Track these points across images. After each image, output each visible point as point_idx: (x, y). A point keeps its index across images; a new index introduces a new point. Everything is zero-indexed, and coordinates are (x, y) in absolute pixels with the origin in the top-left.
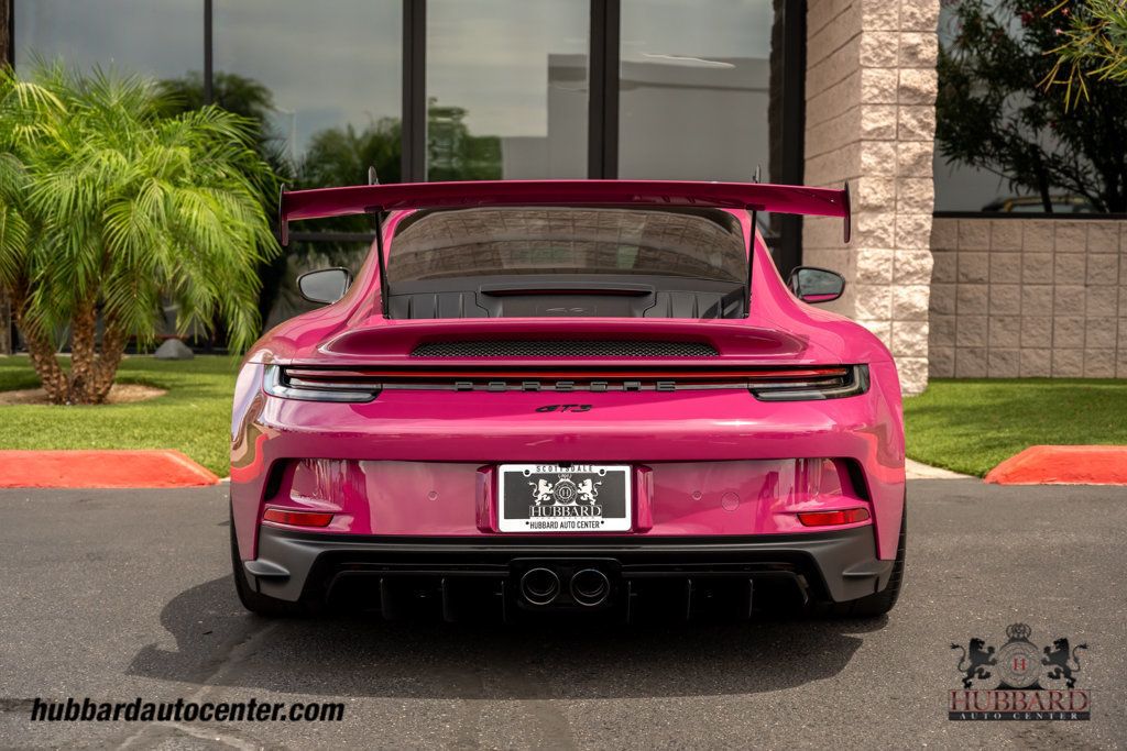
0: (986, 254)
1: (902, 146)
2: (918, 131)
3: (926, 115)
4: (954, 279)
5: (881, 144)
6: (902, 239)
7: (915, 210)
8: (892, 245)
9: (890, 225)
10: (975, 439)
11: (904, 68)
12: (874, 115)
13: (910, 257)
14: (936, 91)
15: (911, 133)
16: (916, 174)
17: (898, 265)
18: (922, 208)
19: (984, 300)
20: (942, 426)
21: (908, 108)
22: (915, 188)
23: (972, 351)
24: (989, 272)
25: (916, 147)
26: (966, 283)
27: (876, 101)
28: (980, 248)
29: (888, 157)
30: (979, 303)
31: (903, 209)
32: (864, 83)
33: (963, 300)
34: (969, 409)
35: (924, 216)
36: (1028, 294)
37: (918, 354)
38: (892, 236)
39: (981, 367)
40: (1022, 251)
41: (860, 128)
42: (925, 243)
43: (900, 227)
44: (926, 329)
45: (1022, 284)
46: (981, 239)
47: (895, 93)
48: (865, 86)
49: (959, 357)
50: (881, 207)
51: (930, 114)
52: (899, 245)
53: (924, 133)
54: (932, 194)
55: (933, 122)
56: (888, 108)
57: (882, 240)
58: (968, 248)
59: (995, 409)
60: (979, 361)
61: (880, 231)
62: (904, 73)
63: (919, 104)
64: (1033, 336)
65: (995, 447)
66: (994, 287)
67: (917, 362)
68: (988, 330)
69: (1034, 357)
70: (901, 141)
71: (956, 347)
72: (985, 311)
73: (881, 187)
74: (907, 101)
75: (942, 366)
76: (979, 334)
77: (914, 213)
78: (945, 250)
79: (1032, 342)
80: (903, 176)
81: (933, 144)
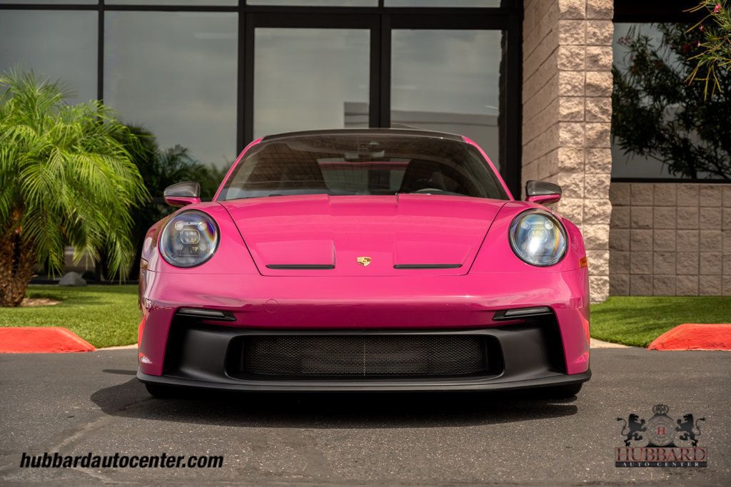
0: (651, 208)
1: (588, 126)
2: (600, 115)
3: (605, 104)
4: (628, 226)
5: (573, 124)
6: (589, 192)
7: (598, 171)
8: (582, 196)
9: (581, 181)
10: (641, 325)
11: (589, 71)
12: (568, 104)
13: (595, 204)
14: (612, 87)
15: (595, 116)
16: (599, 146)
17: (586, 210)
18: (603, 170)
19: (650, 241)
20: (618, 319)
21: (592, 99)
22: (598, 155)
23: (642, 277)
24: (653, 220)
25: (598, 127)
26: (637, 228)
27: (569, 94)
28: (645, 203)
29: (578, 133)
30: (646, 243)
31: (590, 170)
32: (561, 81)
33: (634, 241)
34: (638, 310)
35: (604, 175)
36: (681, 237)
37: (602, 273)
38: (582, 189)
39: (649, 289)
40: (676, 206)
41: (559, 113)
42: (605, 193)
43: (588, 183)
44: (607, 255)
45: (677, 229)
46: (648, 197)
47: (583, 89)
48: (562, 84)
49: (632, 281)
50: (574, 169)
51: (608, 103)
52: (588, 196)
53: (604, 117)
54: (610, 160)
55: (610, 109)
56: (578, 99)
57: (575, 192)
58: (638, 204)
59: (657, 309)
60: (647, 284)
61: (573, 186)
62: (589, 74)
63: (600, 96)
64: (685, 266)
65: (655, 328)
66: (657, 231)
67: (601, 279)
68: (653, 261)
69: (686, 282)
70: (588, 123)
71: (630, 274)
72: (650, 248)
73: (574, 155)
74: (592, 94)
75: (621, 288)
76: (647, 265)
77: (597, 173)
78: (621, 205)
79: (685, 271)
80: (589, 148)
81: (610, 124)
